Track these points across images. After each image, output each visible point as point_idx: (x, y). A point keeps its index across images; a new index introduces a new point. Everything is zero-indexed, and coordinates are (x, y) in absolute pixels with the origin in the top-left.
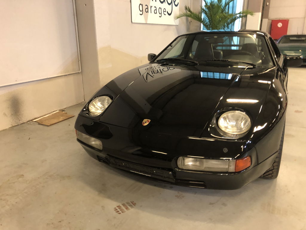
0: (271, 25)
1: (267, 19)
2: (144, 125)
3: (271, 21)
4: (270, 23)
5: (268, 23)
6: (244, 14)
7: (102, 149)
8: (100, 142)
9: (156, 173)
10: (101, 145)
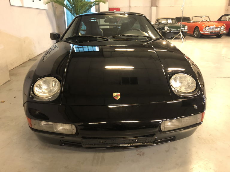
2: (117, 99)
3: (109, 9)
6: (97, 3)
7: (76, 133)
8: (72, 126)
9: (138, 141)
10: (74, 130)
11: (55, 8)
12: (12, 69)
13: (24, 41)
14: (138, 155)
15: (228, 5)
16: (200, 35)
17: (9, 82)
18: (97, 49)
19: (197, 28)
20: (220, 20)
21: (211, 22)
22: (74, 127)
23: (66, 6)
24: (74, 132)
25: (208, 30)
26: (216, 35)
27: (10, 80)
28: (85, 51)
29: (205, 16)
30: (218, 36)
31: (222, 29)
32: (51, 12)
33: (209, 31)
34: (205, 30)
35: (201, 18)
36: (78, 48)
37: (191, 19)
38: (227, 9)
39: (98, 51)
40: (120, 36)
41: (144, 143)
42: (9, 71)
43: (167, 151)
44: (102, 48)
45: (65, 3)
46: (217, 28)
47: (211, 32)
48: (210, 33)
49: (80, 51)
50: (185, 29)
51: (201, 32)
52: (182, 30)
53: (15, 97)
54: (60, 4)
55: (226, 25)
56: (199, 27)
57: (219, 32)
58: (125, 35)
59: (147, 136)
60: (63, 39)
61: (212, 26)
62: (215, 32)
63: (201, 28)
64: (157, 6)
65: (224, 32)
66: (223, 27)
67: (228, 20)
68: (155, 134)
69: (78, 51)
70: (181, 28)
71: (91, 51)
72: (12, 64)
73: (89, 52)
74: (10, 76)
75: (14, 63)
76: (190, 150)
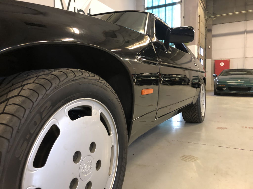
0: (215, 64)
1: (211, 60)
3: (214, 61)
4: (214, 63)
5: (212, 63)
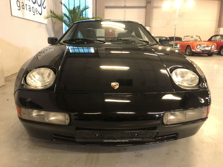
2: (116, 89)
7: (69, 123)
8: (65, 115)
9: (137, 135)
10: (67, 119)
11: (54, 23)
12: (8, 76)
13: (22, 51)
14: (135, 156)
15: (217, 27)
16: (191, 54)
17: (3, 87)
18: (92, 50)
19: (188, 46)
20: (210, 40)
21: (201, 41)
22: (67, 116)
23: (65, 22)
24: (67, 122)
25: (199, 48)
26: (207, 54)
27: (5, 85)
28: (80, 52)
29: (196, 36)
30: (209, 54)
31: (213, 48)
32: (50, 27)
33: (200, 50)
34: (197, 48)
35: (192, 37)
36: (74, 49)
37: (183, 39)
38: (216, 31)
39: (93, 53)
40: (117, 40)
41: (144, 138)
42: (5, 78)
43: (167, 154)
44: (97, 51)
45: (64, 19)
46: (208, 47)
47: (203, 51)
48: (201, 51)
49: (76, 52)
50: (178, 47)
51: (193, 50)
52: (175, 47)
53: (8, 100)
54: (59, 19)
55: (217, 44)
56: (191, 45)
57: (210, 51)
58: (122, 39)
59: (148, 129)
60: (60, 42)
61: (203, 45)
62: (206, 51)
63: (192, 46)
64: (150, 26)
65: (215, 51)
66: (213, 46)
67: (219, 40)
68: (157, 127)
69: (74, 52)
70: (174, 46)
71: (86, 52)
72: (8, 72)
73: (84, 53)
74: (5, 82)
75: (10, 70)
76: (192, 153)
